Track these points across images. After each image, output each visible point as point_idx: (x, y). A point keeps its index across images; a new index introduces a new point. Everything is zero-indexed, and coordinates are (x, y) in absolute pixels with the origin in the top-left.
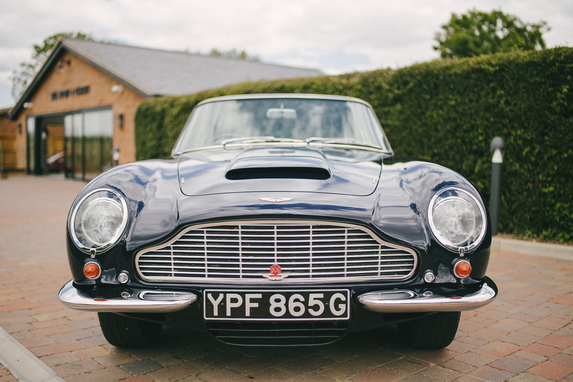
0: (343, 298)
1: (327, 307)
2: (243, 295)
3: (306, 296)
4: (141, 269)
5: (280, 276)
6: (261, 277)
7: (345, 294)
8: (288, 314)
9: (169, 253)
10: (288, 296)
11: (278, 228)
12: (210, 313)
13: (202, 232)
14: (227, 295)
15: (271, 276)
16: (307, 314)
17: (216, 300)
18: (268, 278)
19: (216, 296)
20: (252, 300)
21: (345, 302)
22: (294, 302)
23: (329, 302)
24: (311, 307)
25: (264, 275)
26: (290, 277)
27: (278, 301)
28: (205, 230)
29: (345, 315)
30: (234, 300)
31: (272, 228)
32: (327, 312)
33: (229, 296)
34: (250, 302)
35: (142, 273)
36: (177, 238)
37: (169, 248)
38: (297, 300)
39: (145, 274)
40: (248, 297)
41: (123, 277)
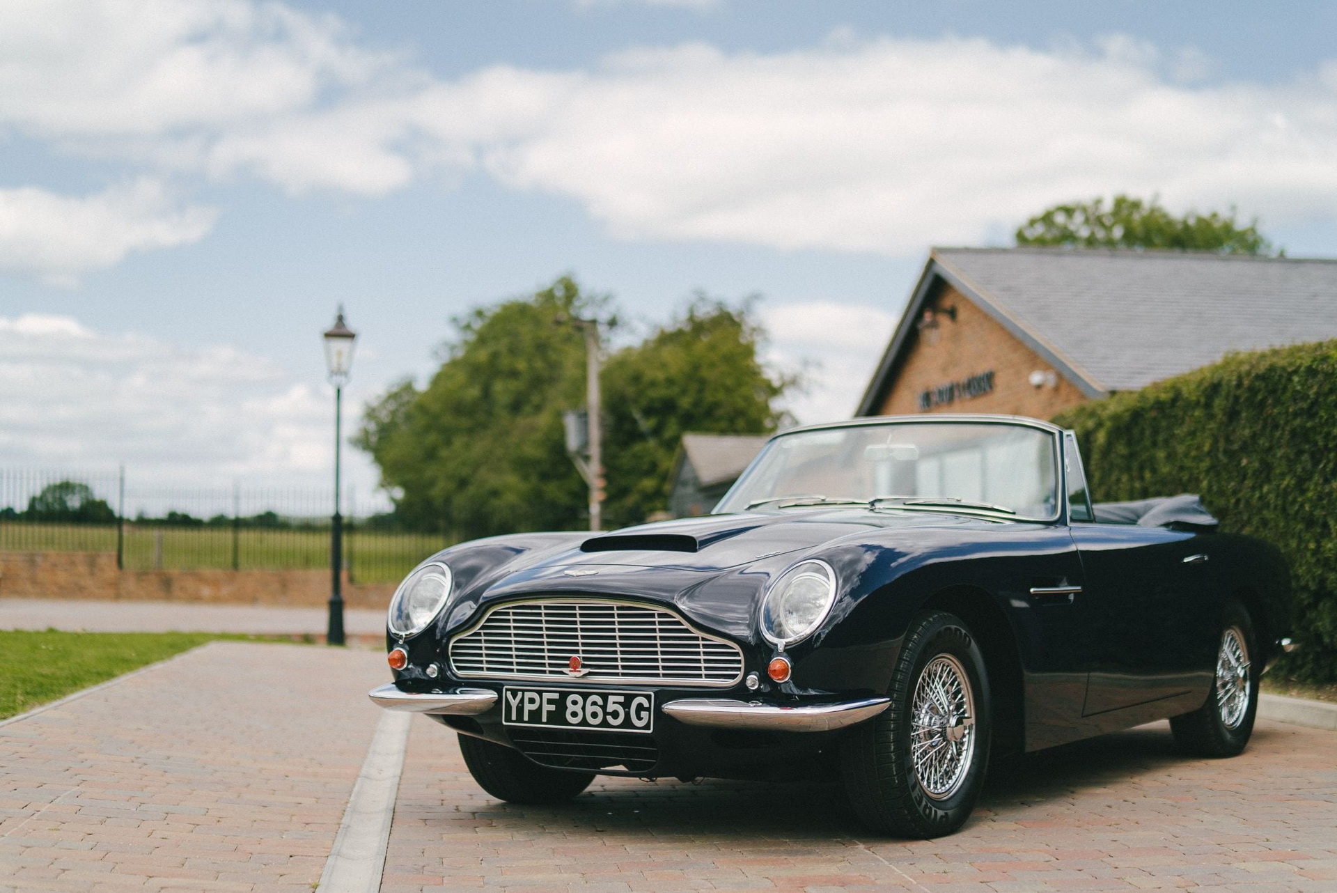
0: (646, 704)
1: (627, 715)
2: (540, 693)
4: (455, 661)
5: (580, 671)
6: (562, 673)
7: (648, 697)
8: (584, 722)
9: (480, 641)
11: (581, 608)
13: (508, 614)
14: (525, 693)
15: (571, 671)
16: (605, 723)
17: (514, 699)
20: (550, 701)
21: (648, 709)
22: (592, 705)
23: (629, 709)
24: (609, 714)
25: (564, 670)
27: (575, 703)
28: (511, 611)
29: (647, 727)
30: (532, 701)
31: (574, 608)
33: (528, 695)
34: (548, 704)
35: (456, 666)
36: (482, 622)
37: (478, 634)
38: (594, 703)
39: (459, 668)
40: (546, 696)
41: (433, 670)
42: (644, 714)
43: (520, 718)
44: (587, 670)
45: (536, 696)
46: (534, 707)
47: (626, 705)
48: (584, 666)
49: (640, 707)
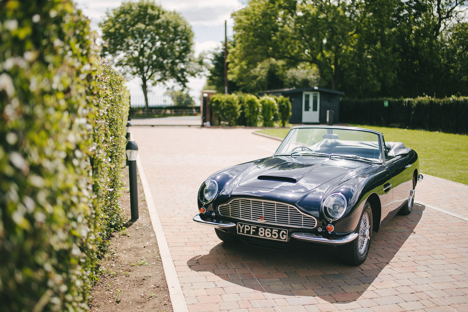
0: (285, 233)
1: (279, 236)
2: (250, 226)
3: (272, 230)
6: (257, 220)
7: (286, 231)
8: (265, 236)
10: (265, 229)
12: (239, 232)
18: (259, 221)
19: (241, 225)
20: (253, 229)
21: (286, 234)
24: (273, 234)
26: (267, 222)
27: (262, 230)
29: (285, 239)
30: (247, 228)
32: (279, 237)
33: (246, 226)
40: (252, 227)
42: (284, 236)
43: (243, 232)
44: (266, 221)
45: (249, 227)
46: (248, 230)
47: (279, 233)
48: (264, 219)
49: (283, 234)
